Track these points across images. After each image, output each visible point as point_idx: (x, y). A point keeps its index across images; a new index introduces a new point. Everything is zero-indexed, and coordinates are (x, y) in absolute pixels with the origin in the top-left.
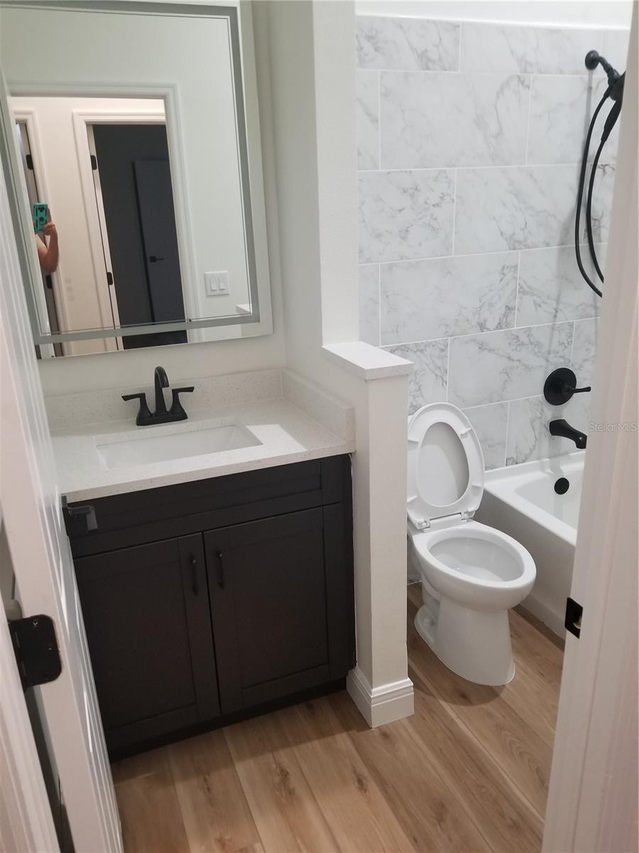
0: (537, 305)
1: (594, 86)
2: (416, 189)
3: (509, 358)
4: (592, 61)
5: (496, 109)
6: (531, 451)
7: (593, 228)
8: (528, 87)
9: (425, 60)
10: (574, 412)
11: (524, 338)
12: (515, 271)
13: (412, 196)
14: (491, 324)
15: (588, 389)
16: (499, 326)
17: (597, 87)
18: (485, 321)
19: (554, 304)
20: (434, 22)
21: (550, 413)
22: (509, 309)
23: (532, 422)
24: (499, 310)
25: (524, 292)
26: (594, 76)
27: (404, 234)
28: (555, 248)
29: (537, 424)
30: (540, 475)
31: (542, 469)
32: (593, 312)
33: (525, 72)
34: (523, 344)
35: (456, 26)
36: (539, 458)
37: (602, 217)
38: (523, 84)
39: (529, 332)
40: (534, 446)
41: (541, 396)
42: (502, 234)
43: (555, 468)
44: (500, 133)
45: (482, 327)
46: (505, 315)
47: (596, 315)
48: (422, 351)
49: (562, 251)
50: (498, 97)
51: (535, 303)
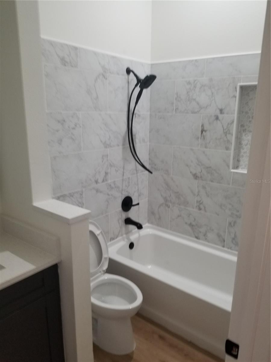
0: (117, 171)
1: (130, 81)
2: (64, 121)
3: (108, 195)
4: (128, 71)
5: (95, 87)
6: (119, 233)
7: (134, 139)
8: (107, 79)
9: (64, 62)
10: (133, 214)
11: (113, 185)
12: (107, 157)
13: (62, 124)
14: (100, 180)
15: (138, 204)
16: (103, 181)
17: (131, 82)
18: (98, 179)
19: (122, 170)
20: (67, 45)
21: (124, 215)
22: (106, 173)
23: (118, 221)
24: (103, 174)
25: (111, 166)
26: (129, 77)
27: (60, 141)
28: (121, 147)
29: (120, 221)
30: (123, 243)
31: (124, 240)
32: (135, 172)
33: (105, 72)
34: (112, 188)
35: (76, 48)
36: (122, 235)
37: (136, 134)
38: (104, 77)
39: (114, 182)
40: (120, 231)
41: (120, 209)
42: (101, 141)
43: (128, 239)
44: (97, 97)
45: (97, 182)
46: (105, 176)
47: (137, 173)
48: (72, 196)
49: (124, 148)
50: (95, 81)
51: (116, 170)
